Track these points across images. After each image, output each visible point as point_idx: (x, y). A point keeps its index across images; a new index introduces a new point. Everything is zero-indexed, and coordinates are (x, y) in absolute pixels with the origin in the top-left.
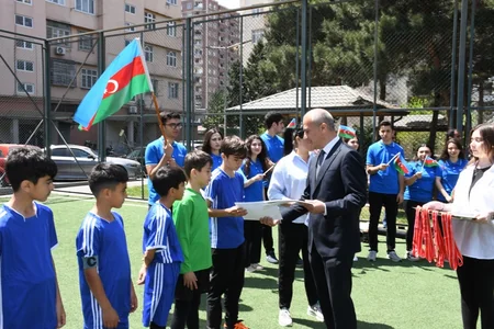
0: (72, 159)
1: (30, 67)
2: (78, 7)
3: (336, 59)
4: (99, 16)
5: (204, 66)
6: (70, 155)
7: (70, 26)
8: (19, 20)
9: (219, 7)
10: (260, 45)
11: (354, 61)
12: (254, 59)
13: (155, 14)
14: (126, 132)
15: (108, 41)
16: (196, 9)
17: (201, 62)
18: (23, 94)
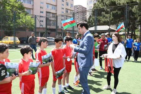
0: (51, 40)
1: (42, 21)
2: (52, 9)
3: (104, 20)
4: (56, 10)
5: (79, 20)
6: (50, 39)
7: (50, 13)
8: (41, 12)
9: (82, 7)
10: (90, 16)
11: (108, 21)
12: (89, 19)
13: (68, 9)
14: (61, 35)
15: (58, 17)
16: (77, 7)
17: (78, 19)
18: (42, 27)
